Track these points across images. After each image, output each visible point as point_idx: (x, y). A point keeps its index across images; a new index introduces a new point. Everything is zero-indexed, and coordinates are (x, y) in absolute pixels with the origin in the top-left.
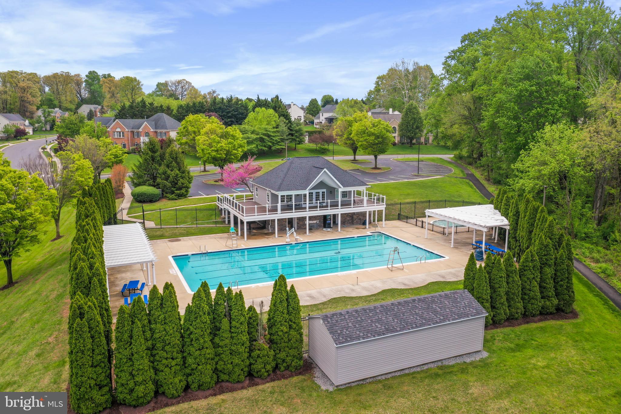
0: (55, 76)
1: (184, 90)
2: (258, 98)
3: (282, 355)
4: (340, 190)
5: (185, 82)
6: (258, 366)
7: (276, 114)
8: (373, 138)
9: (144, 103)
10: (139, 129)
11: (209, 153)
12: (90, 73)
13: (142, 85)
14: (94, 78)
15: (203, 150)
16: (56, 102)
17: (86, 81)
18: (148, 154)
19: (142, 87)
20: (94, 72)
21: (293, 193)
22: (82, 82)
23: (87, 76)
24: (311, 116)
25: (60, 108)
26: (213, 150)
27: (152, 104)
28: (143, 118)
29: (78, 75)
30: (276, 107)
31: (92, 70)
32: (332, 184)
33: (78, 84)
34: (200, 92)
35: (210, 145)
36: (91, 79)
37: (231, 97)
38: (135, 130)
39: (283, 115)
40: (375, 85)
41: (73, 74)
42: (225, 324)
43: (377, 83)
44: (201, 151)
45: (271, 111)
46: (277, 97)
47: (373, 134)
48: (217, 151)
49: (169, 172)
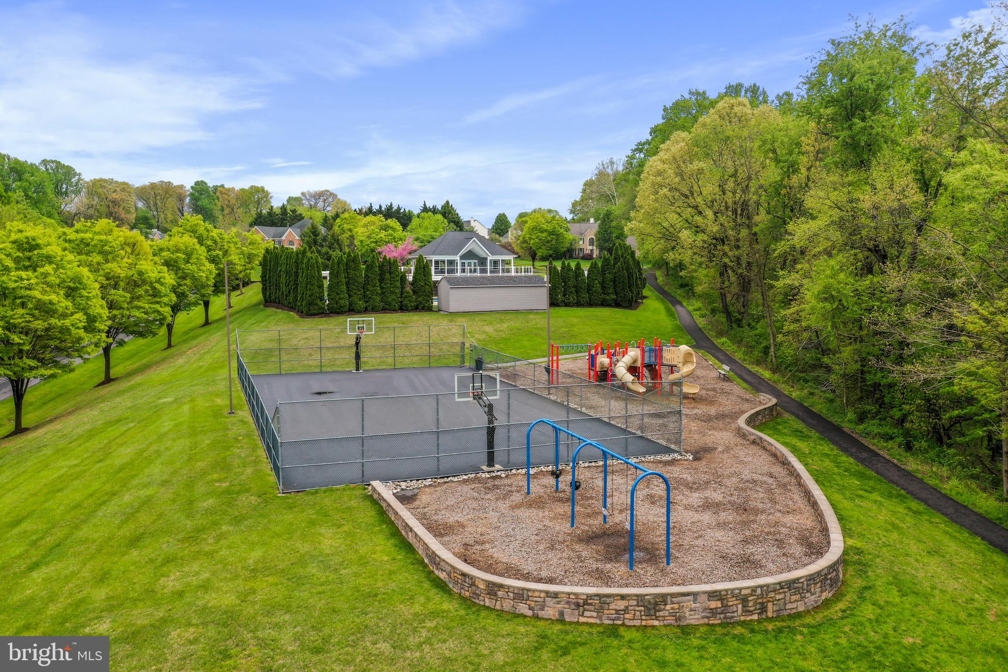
0: (153, 186)
1: (326, 205)
2: (425, 205)
3: (421, 299)
4: (489, 258)
5: (328, 193)
6: (406, 302)
7: (446, 221)
8: (545, 234)
9: (285, 210)
10: (281, 237)
11: (368, 245)
12: (197, 183)
13: (271, 197)
14: (203, 190)
15: (361, 242)
16: (154, 222)
17: (191, 195)
18: (310, 237)
19: (271, 200)
20: (202, 182)
21: (446, 258)
22: (185, 197)
23: (192, 188)
24: (497, 236)
25: (158, 228)
26: (372, 242)
27: (294, 211)
28: (285, 226)
29: (182, 187)
30: (445, 213)
31: (200, 180)
32: (483, 255)
33: (181, 199)
34: (349, 205)
35: (369, 237)
36: (198, 191)
37: (391, 204)
38: (277, 239)
39: (454, 222)
40: (581, 194)
41: (176, 183)
42: (387, 276)
43: (584, 191)
44: (359, 243)
45: (439, 217)
46: (448, 202)
47: (546, 231)
48: (376, 242)
49: (331, 252)
